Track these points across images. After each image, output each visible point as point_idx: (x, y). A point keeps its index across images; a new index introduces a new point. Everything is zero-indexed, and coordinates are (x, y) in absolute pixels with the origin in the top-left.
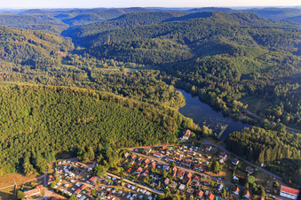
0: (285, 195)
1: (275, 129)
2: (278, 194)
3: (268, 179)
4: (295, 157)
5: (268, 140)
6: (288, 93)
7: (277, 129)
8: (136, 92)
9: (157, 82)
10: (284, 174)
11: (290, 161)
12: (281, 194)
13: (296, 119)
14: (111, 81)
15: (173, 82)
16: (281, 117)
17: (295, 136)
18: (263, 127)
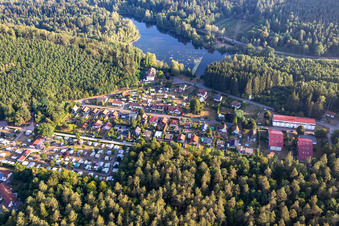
0: (278, 124)
1: (261, 54)
2: (271, 125)
3: (259, 110)
4: (287, 84)
5: (254, 67)
6: (274, 8)
7: (265, 54)
8: (64, 25)
9: (93, 8)
10: (275, 103)
11: (282, 88)
12: (274, 124)
13: (286, 39)
14: (19, 13)
15: (116, 8)
16: (268, 39)
17: (286, 60)
18: (247, 53)
